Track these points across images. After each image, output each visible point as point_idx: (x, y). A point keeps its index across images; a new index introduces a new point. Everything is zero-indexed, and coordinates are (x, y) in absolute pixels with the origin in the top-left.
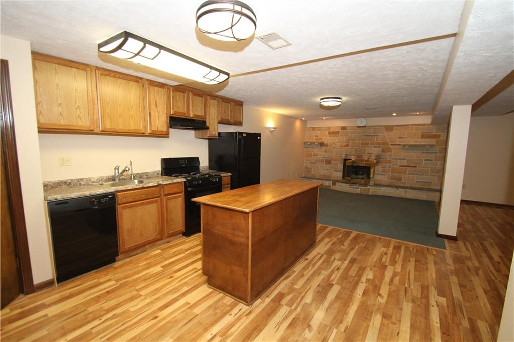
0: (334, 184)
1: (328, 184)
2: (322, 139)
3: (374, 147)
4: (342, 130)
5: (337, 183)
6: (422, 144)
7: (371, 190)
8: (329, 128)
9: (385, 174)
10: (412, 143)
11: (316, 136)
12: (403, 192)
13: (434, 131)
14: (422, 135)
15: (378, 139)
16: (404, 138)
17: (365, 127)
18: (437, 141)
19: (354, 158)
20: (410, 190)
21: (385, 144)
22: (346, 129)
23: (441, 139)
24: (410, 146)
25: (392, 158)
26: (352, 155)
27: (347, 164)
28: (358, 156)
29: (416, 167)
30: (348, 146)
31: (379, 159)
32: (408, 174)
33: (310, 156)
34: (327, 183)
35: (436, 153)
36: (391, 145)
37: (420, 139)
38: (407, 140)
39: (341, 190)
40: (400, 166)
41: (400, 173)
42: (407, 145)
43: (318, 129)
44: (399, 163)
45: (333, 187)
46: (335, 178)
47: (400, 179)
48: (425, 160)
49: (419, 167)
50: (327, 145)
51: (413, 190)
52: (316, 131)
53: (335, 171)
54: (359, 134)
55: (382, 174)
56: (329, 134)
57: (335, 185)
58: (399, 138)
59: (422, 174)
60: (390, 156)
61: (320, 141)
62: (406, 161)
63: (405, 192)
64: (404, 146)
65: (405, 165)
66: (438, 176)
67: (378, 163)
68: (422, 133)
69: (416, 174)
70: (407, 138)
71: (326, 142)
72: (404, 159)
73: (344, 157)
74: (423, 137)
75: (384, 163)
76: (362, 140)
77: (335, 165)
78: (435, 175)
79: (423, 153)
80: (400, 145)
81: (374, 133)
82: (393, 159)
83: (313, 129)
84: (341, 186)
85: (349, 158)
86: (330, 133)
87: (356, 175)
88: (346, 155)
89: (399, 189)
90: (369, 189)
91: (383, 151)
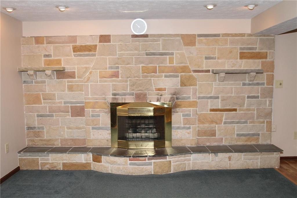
0: (97, 159)
1: (84, 162)
2: (59, 62)
3: (166, 76)
4: (100, 42)
5: (104, 158)
6: (242, 68)
7: (172, 164)
8: (73, 39)
9: (189, 128)
10: (227, 67)
11: (46, 56)
12: (227, 160)
13: (258, 46)
14: (241, 53)
15: (171, 61)
16: (215, 59)
17: (146, 36)
18: (263, 63)
19: (129, 99)
20: (236, 154)
21: (184, 69)
22: (109, 41)
23: (268, 60)
24: (228, 73)
25: (198, 96)
26: (125, 94)
27: (119, 114)
28: (138, 96)
29: (235, 110)
30: (116, 75)
31: (177, 99)
32: (225, 123)
33: (36, 100)
34: (82, 158)
35: (263, 84)
36: (195, 71)
37: (239, 60)
38: (220, 61)
39: (115, 172)
40: (212, 110)
41: (212, 122)
42: (222, 71)
43: (50, 40)
44: (211, 103)
45: (95, 167)
46: (97, 145)
47: (214, 134)
48: (248, 97)
49: (240, 110)
50: (72, 75)
51: (240, 154)
52: (45, 45)
53: (93, 128)
54: (136, 49)
55: (184, 128)
56: (74, 51)
57: (100, 161)
58: (207, 58)
59: (246, 122)
60: (195, 94)
61: (57, 67)
62: (220, 100)
63: (230, 158)
64: (215, 73)
65: (220, 107)
66: (267, 122)
67: (176, 106)
68: (241, 49)
69: (238, 123)
70: (218, 58)
71: (68, 68)
72: (217, 98)
73: (110, 98)
74: (243, 56)
75: (184, 107)
76: (142, 63)
77: (93, 116)
78: (263, 122)
79: (244, 84)
80: (208, 71)
81: (163, 49)
82: (199, 98)
83: (38, 40)
84: (113, 163)
85: (120, 102)
86: (76, 49)
87: (135, 132)
88: (114, 94)
89: (221, 155)
90: (170, 161)
91: (183, 84)
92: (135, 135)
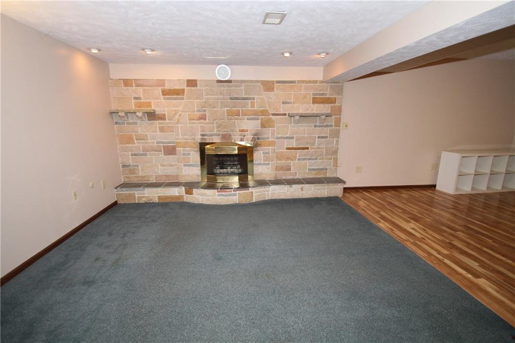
0: (189, 192)
1: (177, 194)
2: (149, 105)
3: (248, 119)
4: (188, 86)
5: (195, 191)
6: (314, 112)
7: (254, 194)
8: (161, 83)
9: (268, 164)
10: (301, 111)
11: (135, 98)
12: (300, 190)
13: (328, 92)
14: (313, 98)
15: (253, 105)
16: (291, 103)
17: (229, 81)
18: (332, 108)
19: (216, 140)
20: (308, 185)
21: (264, 113)
22: (196, 85)
23: (337, 104)
24: (302, 116)
25: (276, 136)
26: (212, 135)
27: (207, 152)
28: (224, 137)
29: (307, 148)
30: (203, 118)
31: (258, 139)
32: (299, 160)
33: (130, 140)
34: (175, 192)
35: (331, 126)
36: (274, 115)
37: (311, 104)
38: (295, 105)
39: (205, 202)
40: (288, 149)
41: (288, 159)
42: (297, 115)
43: (139, 83)
44: (286, 143)
45: (188, 198)
46: (189, 180)
47: (289, 169)
48: (319, 137)
49: (312, 148)
50: (162, 117)
51: (310, 185)
52: (134, 88)
53: (185, 165)
54: (221, 94)
55: (264, 164)
56: (163, 95)
57: (192, 194)
58: (284, 103)
59: (316, 159)
60: (273, 134)
61: (148, 109)
62: (295, 140)
63: (302, 189)
64: (291, 116)
65: (294, 146)
66: (334, 158)
67: (256, 145)
68: (314, 94)
69: (309, 159)
70: (294, 103)
71: (159, 111)
72: (293, 138)
73: (198, 139)
74: (315, 101)
75: (264, 146)
76: (227, 106)
77: (184, 154)
78: (331, 159)
79: (315, 126)
80: (285, 114)
81: (245, 94)
82: (277, 138)
83: (127, 83)
84: (203, 195)
85: (208, 141)
86: (165, 93)
87: (222, 168)
88: (203, 135)
89: (294, 186)
90: (252, 192)
91: (263, 126)
92: (222, 171)
